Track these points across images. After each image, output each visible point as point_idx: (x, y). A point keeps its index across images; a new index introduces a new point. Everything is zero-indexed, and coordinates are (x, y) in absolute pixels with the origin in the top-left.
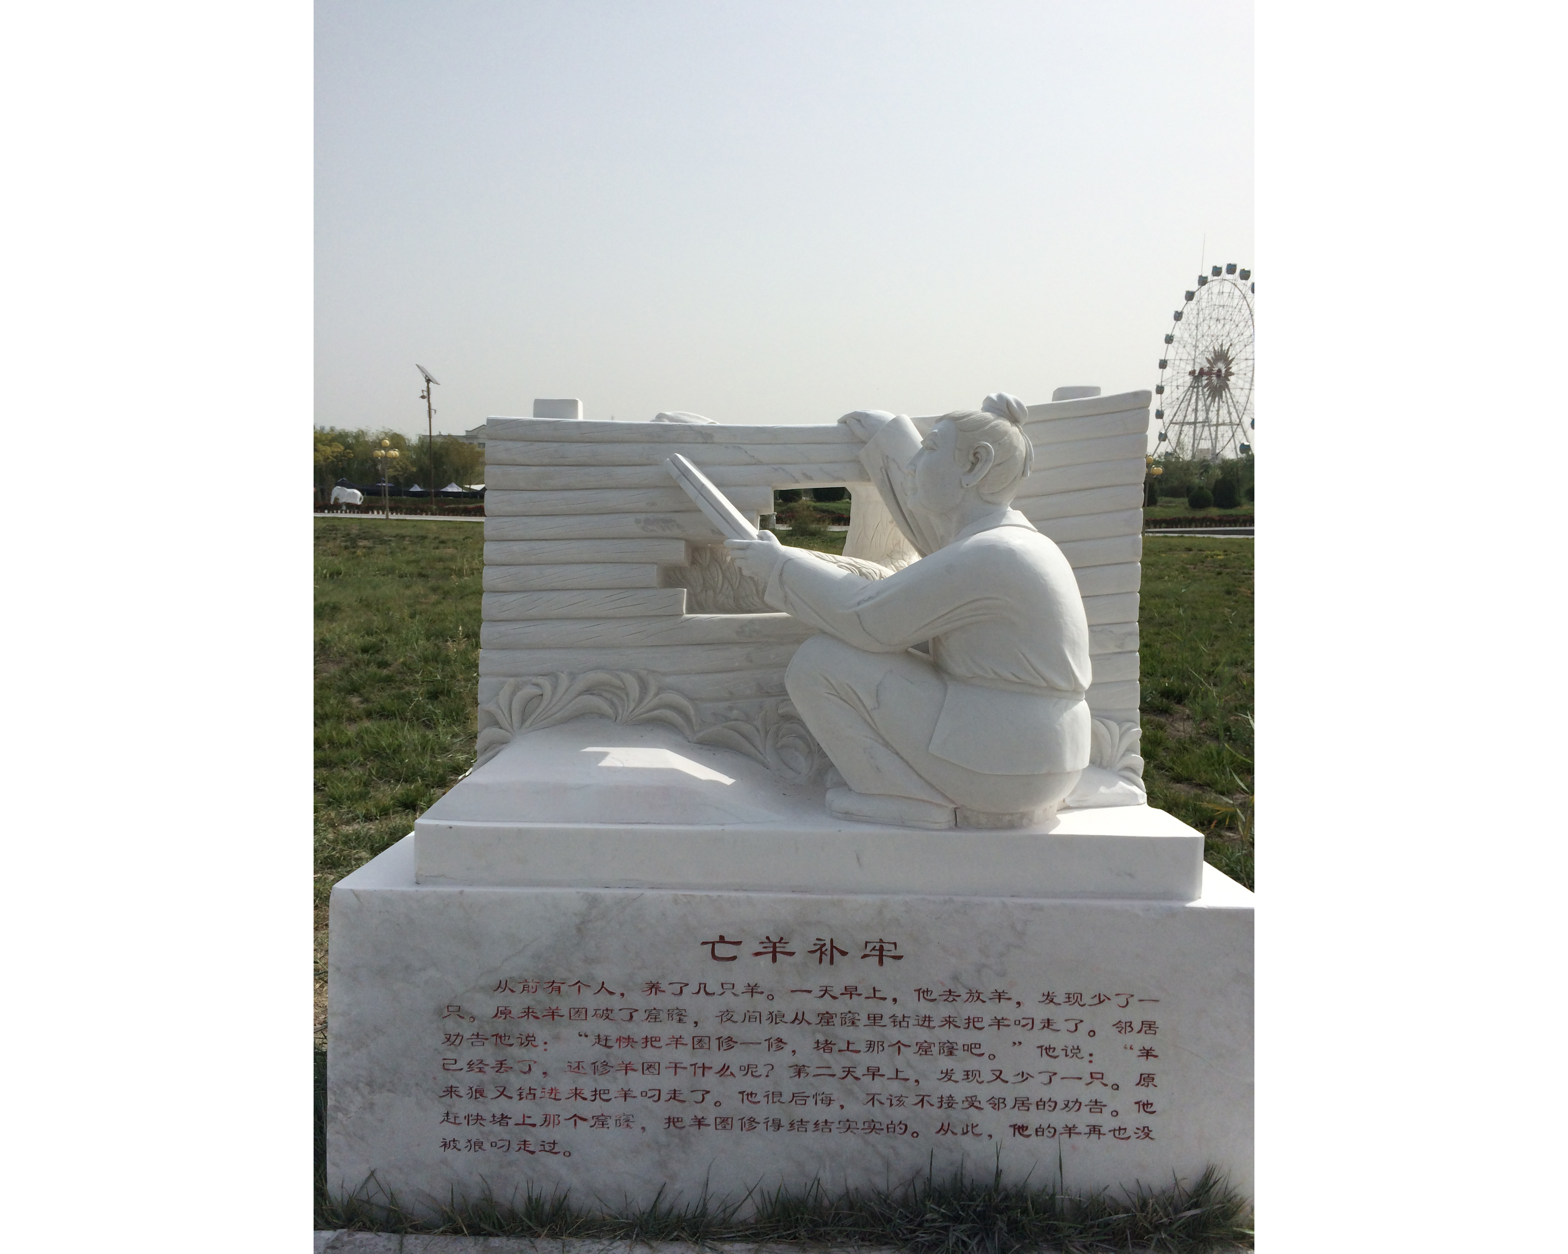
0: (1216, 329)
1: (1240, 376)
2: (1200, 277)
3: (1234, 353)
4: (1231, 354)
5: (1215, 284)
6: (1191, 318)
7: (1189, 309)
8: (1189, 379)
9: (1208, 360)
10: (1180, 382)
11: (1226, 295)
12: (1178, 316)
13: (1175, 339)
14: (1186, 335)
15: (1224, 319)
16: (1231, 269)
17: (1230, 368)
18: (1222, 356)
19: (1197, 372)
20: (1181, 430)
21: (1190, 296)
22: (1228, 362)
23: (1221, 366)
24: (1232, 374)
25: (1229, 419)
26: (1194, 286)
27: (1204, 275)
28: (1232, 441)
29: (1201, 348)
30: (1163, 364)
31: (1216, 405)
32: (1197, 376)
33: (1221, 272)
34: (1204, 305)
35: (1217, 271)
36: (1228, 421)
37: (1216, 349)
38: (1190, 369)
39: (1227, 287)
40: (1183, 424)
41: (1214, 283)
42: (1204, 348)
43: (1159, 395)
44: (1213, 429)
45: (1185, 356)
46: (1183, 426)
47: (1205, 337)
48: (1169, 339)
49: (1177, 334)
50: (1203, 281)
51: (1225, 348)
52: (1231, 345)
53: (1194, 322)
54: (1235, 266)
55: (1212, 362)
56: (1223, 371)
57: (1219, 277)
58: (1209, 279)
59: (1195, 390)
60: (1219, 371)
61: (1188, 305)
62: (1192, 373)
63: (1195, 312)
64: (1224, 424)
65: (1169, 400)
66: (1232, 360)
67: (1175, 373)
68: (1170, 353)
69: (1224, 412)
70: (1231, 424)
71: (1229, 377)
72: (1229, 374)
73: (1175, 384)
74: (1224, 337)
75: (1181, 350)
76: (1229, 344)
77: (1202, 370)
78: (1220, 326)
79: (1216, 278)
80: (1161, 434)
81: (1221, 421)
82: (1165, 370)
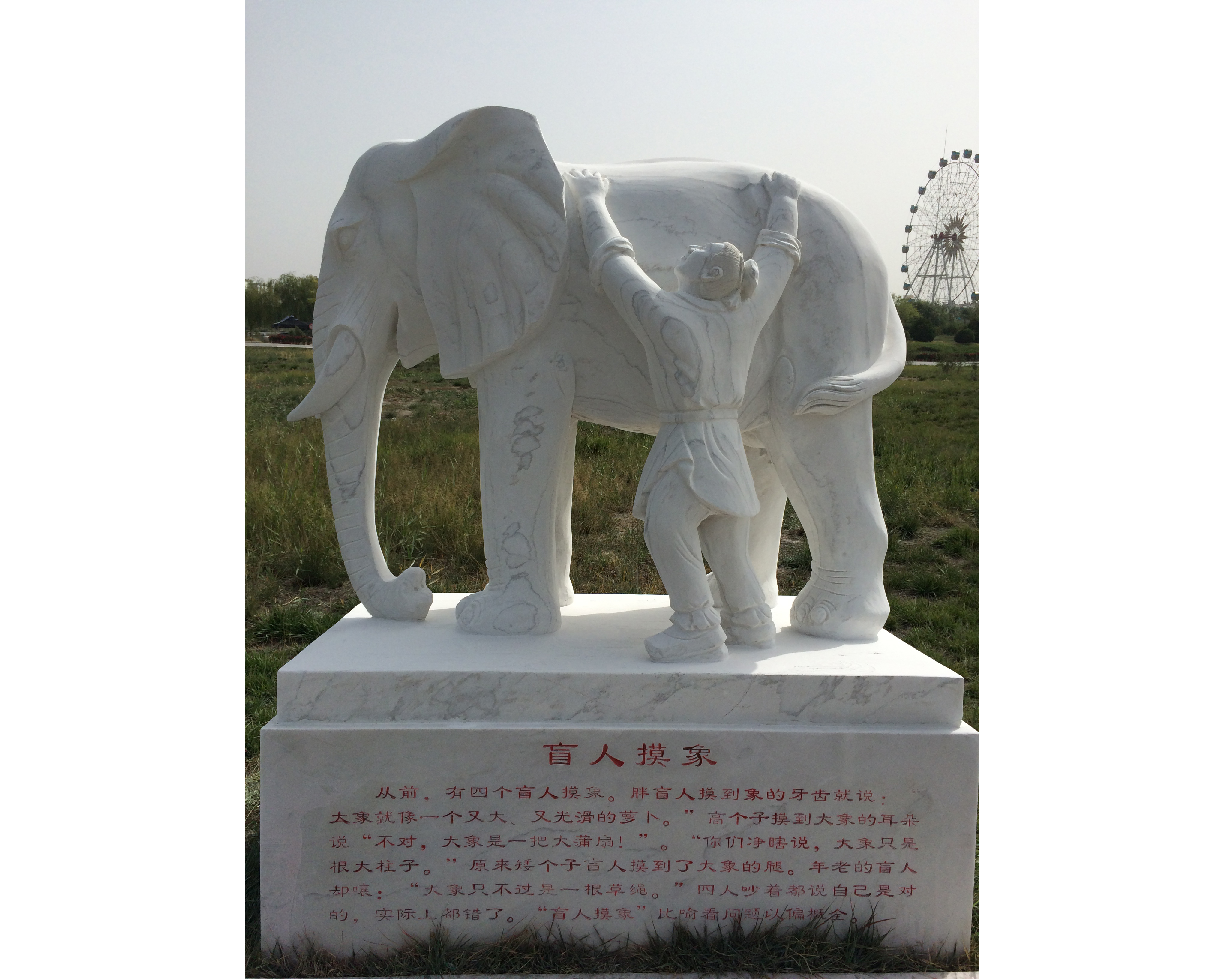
0: (954, 201)
1: (973, 239)
2: (942, 160)
3: (968, 221)
4: (965, 222)
5: (953, 167)
6: (933, 193)
7: (932, 185)
8: (931, 241)
9: (946, 226)
10: (923, 243)
11: (962, 175)
12: (922, 191)
13: (919, 210)
14: (929, 206)
15: (960, 193)
16: (968, 154)
17: (964, 233)
18: (957, 223)
19: (938, 236)
20: (923, 281)
21: (932, 175)
22: (962, 228)
23: (956, 231)
24: (966, 238)
25: (962, 273)
26: (936, 167)
27: (945, 159)
28: (964, 290)
29: (941, 217)
30: (908, 229)
31: (952, 261)
32: (938, 238)
33: (959, 156)
34: (944, 182)
35: (955, 156)
36: (961, 274)
37: (953, 217)
38: (931, 233)
39: (964, 168)
40: (925, 277)
41: (953, 165)
42: (944, 217)
43: (905, 253)
44: (949, 280)
45: (927, 223)
46: (925, 278)
47: (945, 208)
48: (914, 209)
49: (921, 205)
50: (943, 163)
51: (960, 217)
52: (965, 214)
53: (936, 196)
54: (971, 151)
55: (949, 228)
56: (958, 234)
57: (957, 161)
58: (949, 162)
59: (936, 250)
60: (955, 235)
61: (931, 182)
62: (934, 236)
63: (936, 188)
64: (957, 277)
65: (913, 258)
66: (967, 226)
67: (919, 236)
68: (916, 220)
69: (958, 267)
70: (964, 277)
71: (964, 240)
72: (963, 237)
73: (918, 244)
74: (960, 209)
75: (924, 218)
76: (964, 214)
77: (941, 234)
78: (957, 199)
79: (954, 161)
80: (905, 284)
81: (955, 274)
82: (910, 233)
